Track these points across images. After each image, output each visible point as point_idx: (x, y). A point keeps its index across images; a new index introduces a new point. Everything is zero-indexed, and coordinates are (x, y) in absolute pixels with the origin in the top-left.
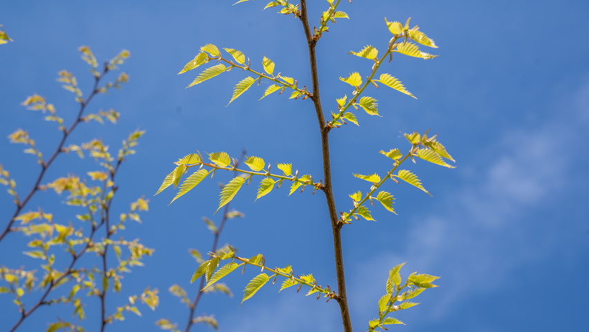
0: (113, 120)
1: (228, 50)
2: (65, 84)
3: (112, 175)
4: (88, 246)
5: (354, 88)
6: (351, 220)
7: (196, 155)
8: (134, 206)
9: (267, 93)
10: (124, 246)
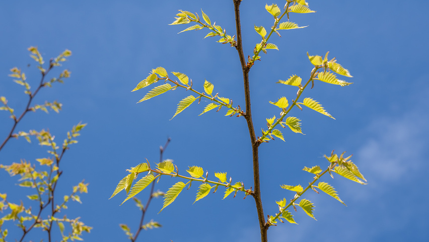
0: (57, 110)
1: (175, 73)
2: (16, 78)
3: (58, 162)
4: (37, 223)
5: (282, 110)
6: (276, 222)
7: (145, 164)
8: (75, 189)
9: (206, 110)
10: (67, 222)
